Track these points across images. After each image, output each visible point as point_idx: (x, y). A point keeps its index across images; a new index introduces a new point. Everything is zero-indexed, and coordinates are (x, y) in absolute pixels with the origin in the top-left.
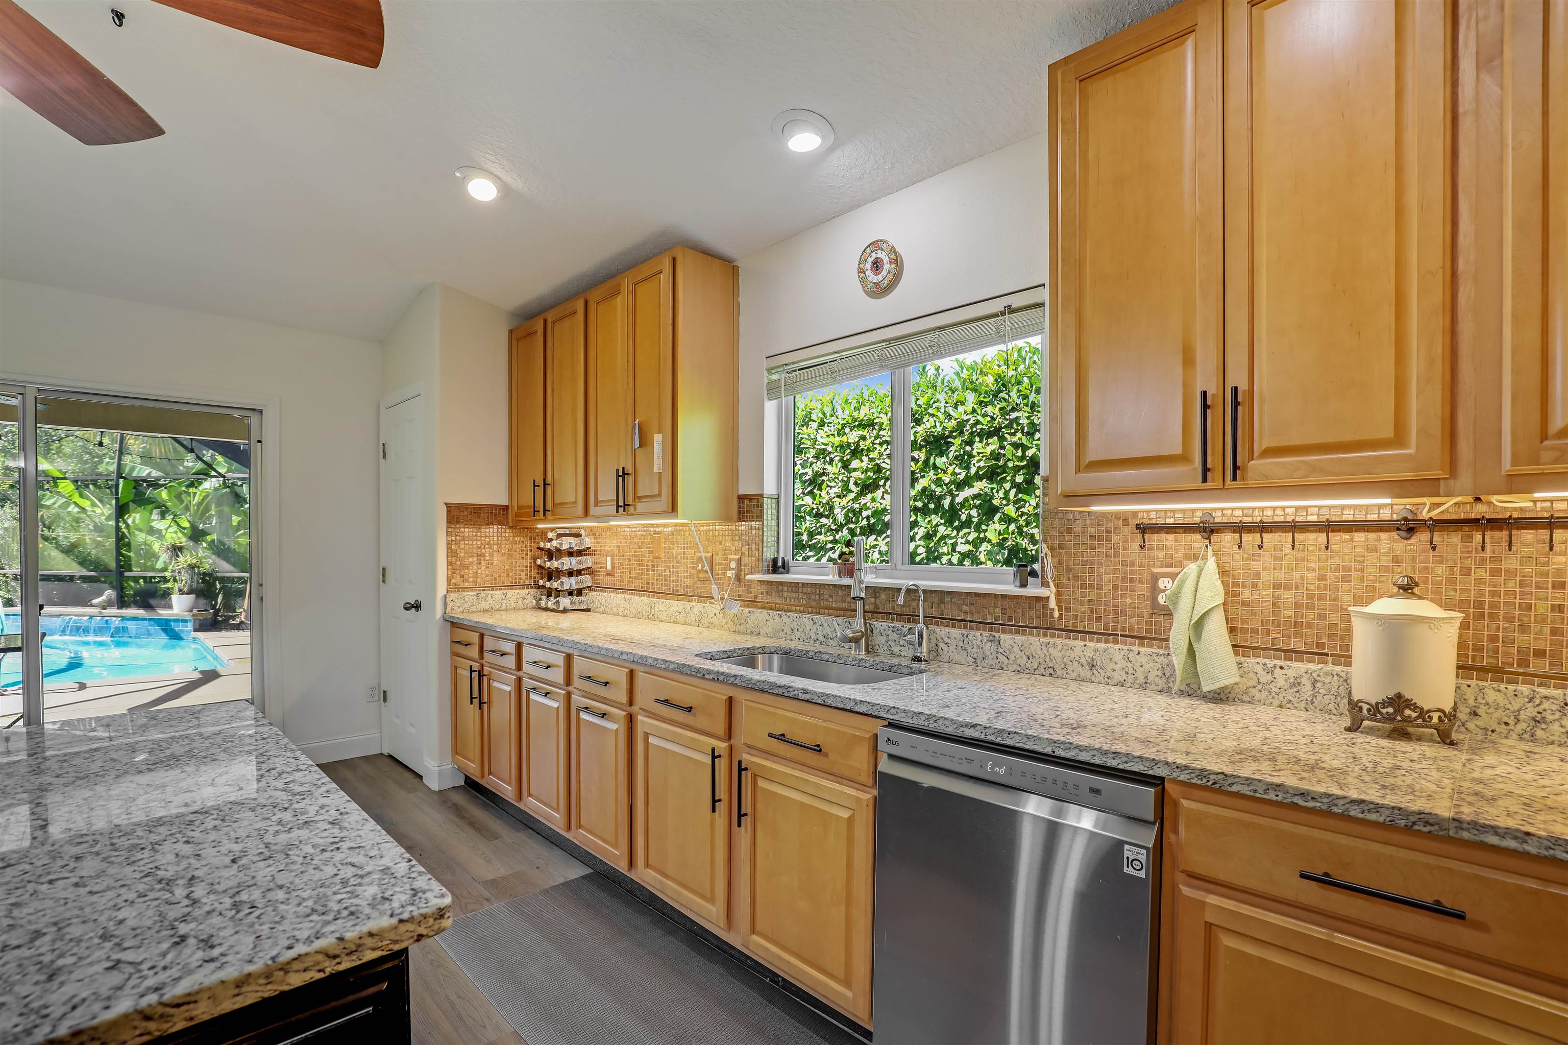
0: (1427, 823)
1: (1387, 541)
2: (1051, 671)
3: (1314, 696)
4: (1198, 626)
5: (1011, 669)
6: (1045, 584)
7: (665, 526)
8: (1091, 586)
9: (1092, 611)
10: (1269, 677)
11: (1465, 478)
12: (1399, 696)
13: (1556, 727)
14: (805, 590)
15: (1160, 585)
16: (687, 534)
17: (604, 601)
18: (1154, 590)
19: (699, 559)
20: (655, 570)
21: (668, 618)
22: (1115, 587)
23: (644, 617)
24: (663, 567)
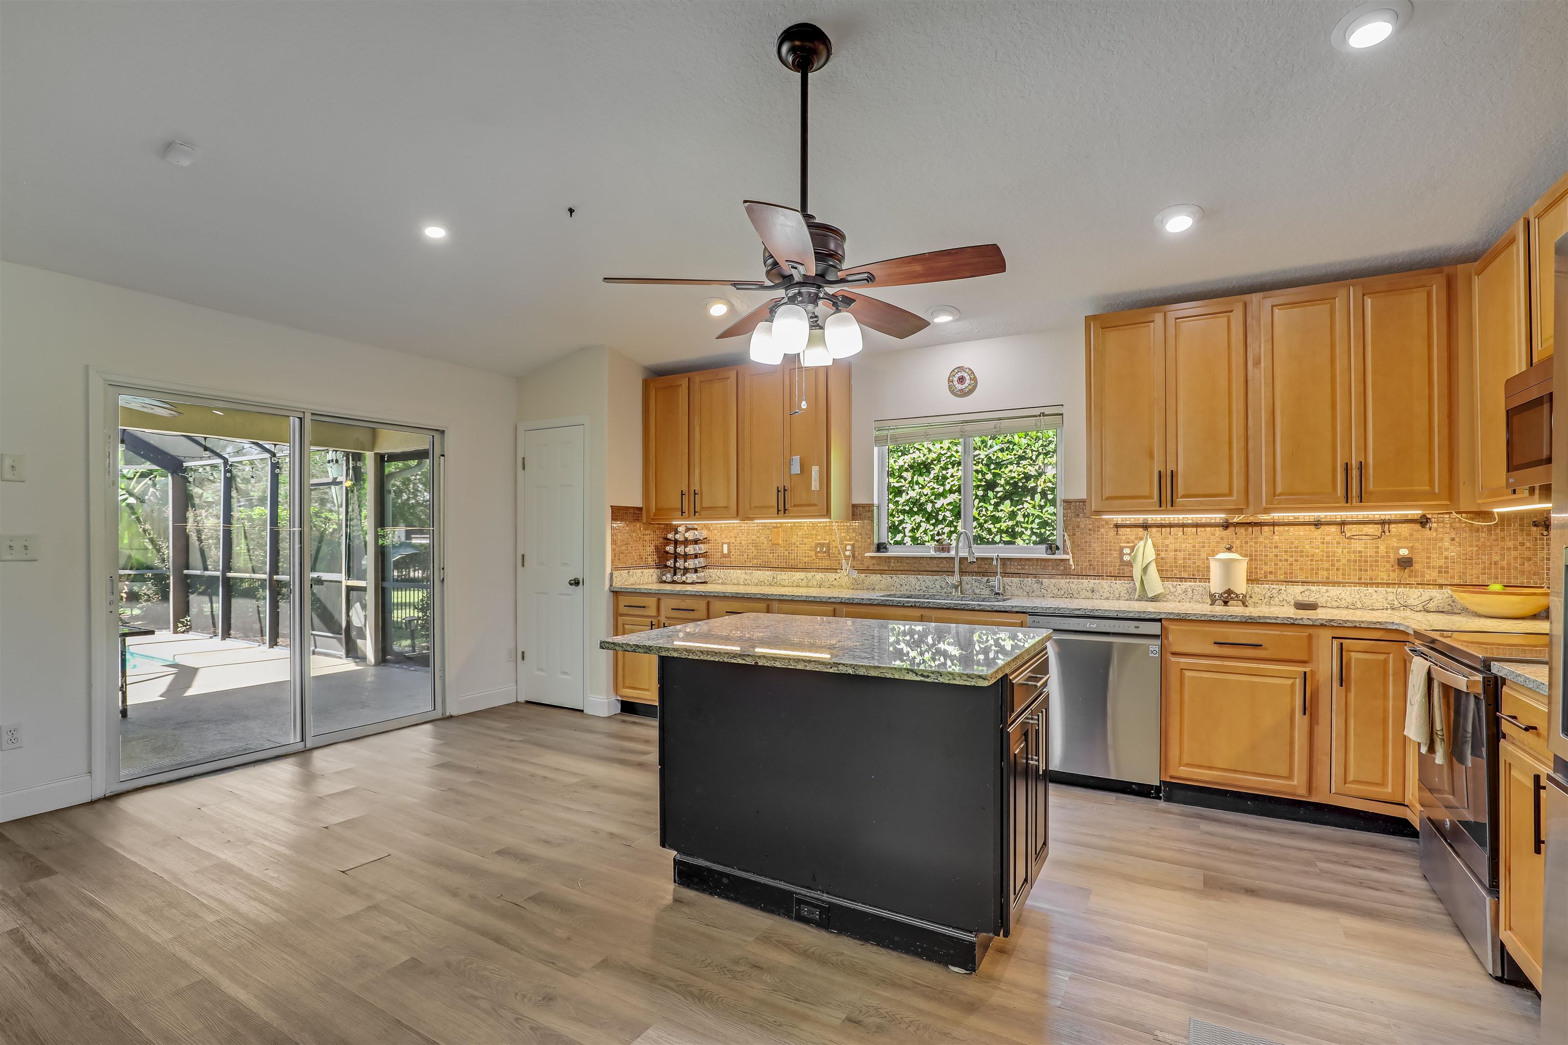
0: (1251, 619)
1: (1218, 531)
2: (1071, 595)
3: (1193, 596)
4: (1145, 570)
5: (1049, 596)
6: (1065, 553)
7: (788, 523)
8: (1090, 553)
9: (1090, 565)
10: (1175, 589)
11: (1251, 509)
12: (1229, 589)
13: (1277, 599)
14: (908, 561)
15: (1125, 552)
16: (806, 528)
17: (722, 576)
18: (1121, 554)
19: (817, 545)
20: (773, 553)
21: (790, 583)
22: (1102, 554)
23: (766, 584)
24: (781, 551)
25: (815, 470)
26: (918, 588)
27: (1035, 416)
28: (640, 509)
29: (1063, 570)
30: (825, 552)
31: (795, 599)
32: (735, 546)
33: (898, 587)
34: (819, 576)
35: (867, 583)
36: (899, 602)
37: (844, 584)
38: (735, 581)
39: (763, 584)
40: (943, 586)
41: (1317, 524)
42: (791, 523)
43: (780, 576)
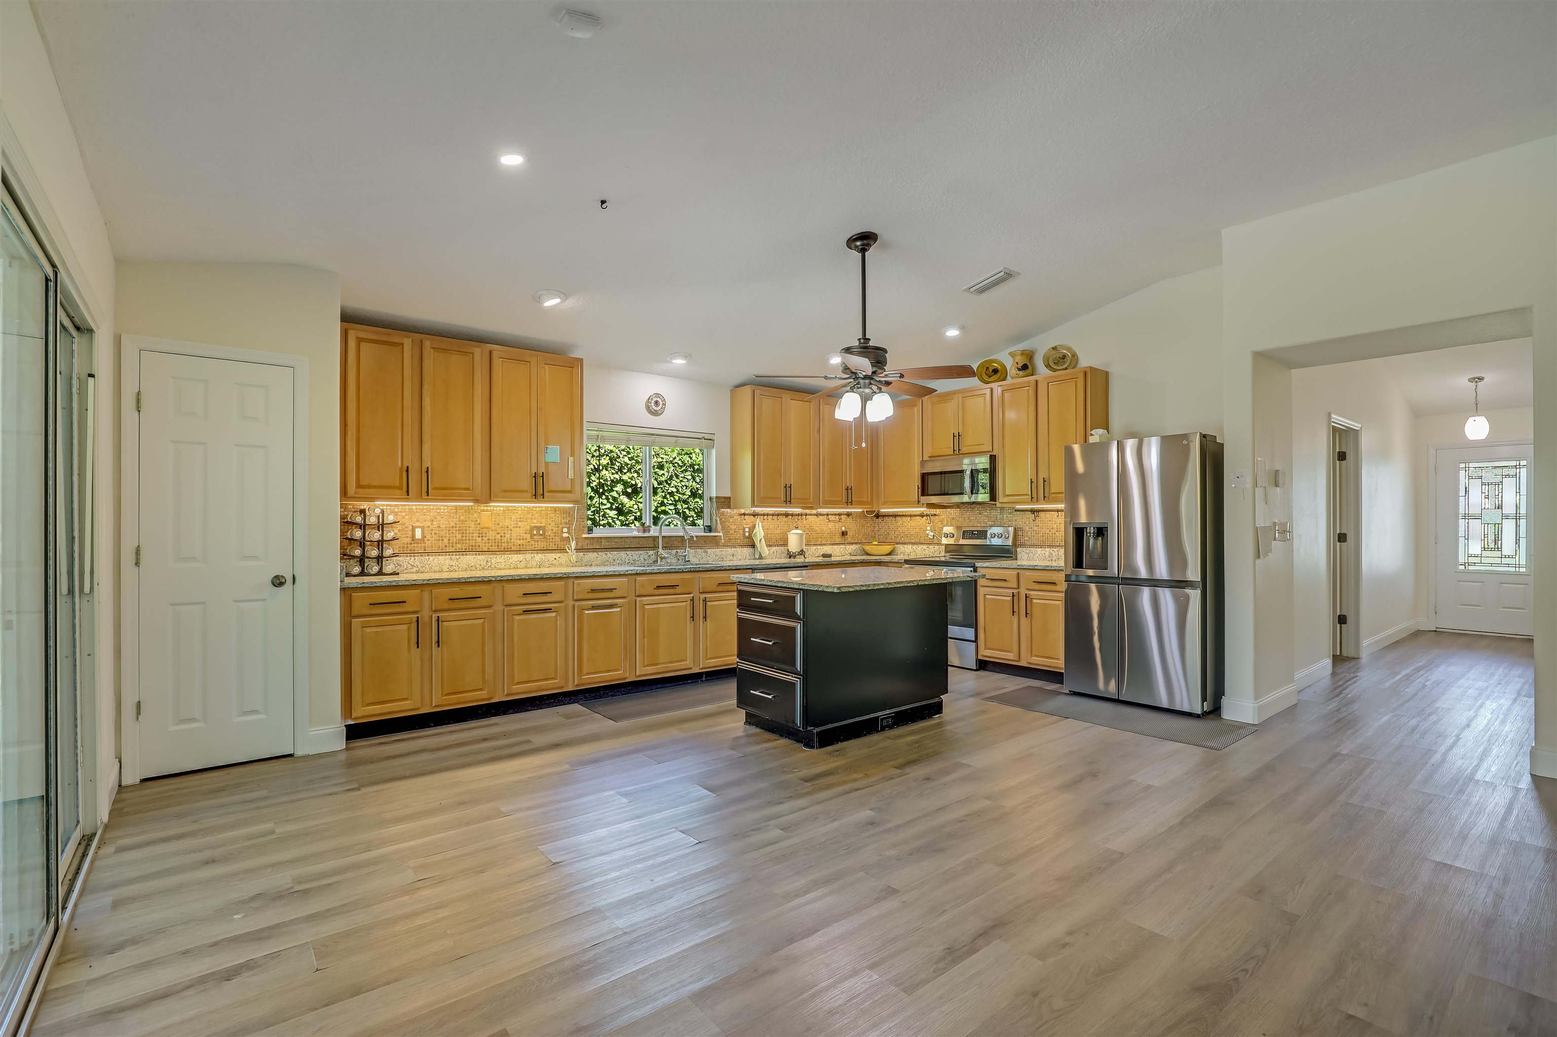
3: (776, 555)
4: (760, 540)
6: (717, 531)
8: (730, 532)
9: (732, 539)
10: (770, 552)
11: (816, 506)
14: (616, 540)
16: (520, 512)
17: (418, 563)
18: (744, 532)
19: (532, 528)
20: (482, 537)
21: (507, 566)
22: (735, 532)
23: (478, 569)
24: (491, 535)
25: (572, 461)
26: (627, 561)
27: (699, 439)
29: (715, 542)
30: (541, 534)
32: (432, 530)
34: (539, 557)
35: (585, 561)
37: (563, 563)
38: (437, 568)
39: (474, 568)
40: (646, 558)
42: (503, 507)
43: (495, 559)
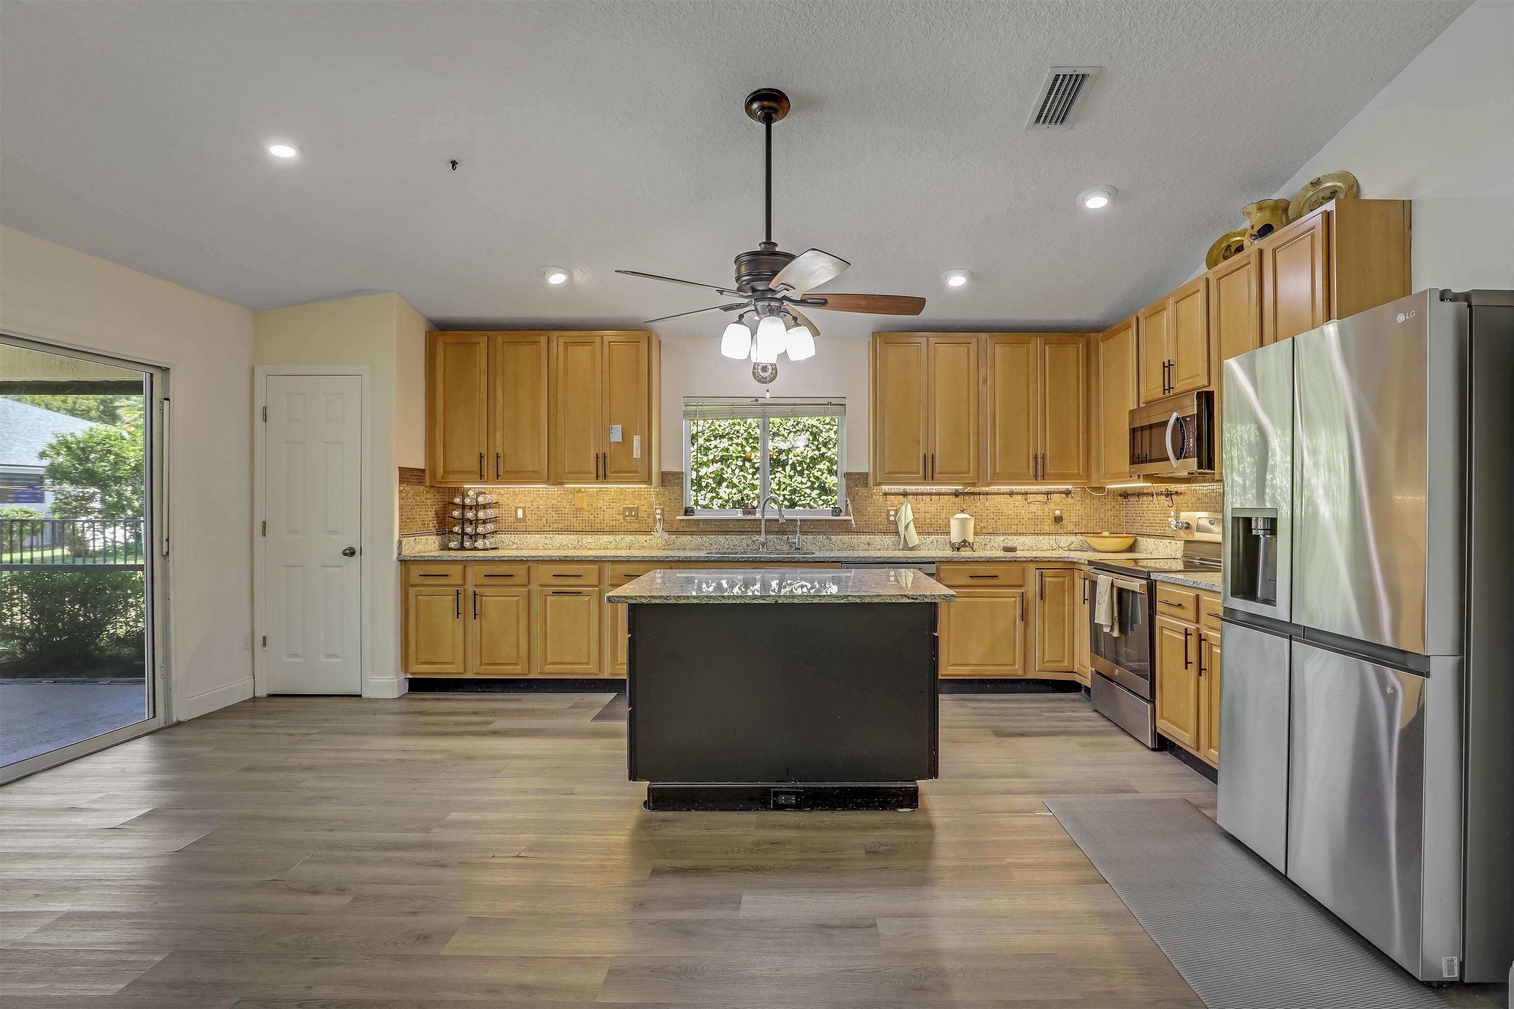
0: (992, 559)
1: (952, 498)
2: (854, 547)
3: (937, 545)
4: (907, 527)
5: (836, 548)
6: (847, 514)
8: (866, 515)
9: (866, 524)
10: (925, 541)
11: (981, 482)
12: (965, 539)
13: (988, 545)
14: (716, 523)
15: (891, 514)
16: (613, 493)
17: (517, 541)
18: (888, 515)
19: (625, 509)
20: (577, 517)
21: (597, 546)
22: (875, 515)
23: (570, 548)
24: (586, 515)
25: (637, 439)
26: (726, 546)
27: (824, 405)
28: (423, 471)
29: (846, 528)
30: (634, 516)
31: (631, 559)
32: (532, 510)
33: (708, 546)
34: (629, 538)
35: (678, 544)
36: (734, 558)
37: (655, 545)
38: (534, 546)
39: (566, 547)
40: (749, 544)
41: (1011, 494)
42: (597, 488)
43: (585, 540)
